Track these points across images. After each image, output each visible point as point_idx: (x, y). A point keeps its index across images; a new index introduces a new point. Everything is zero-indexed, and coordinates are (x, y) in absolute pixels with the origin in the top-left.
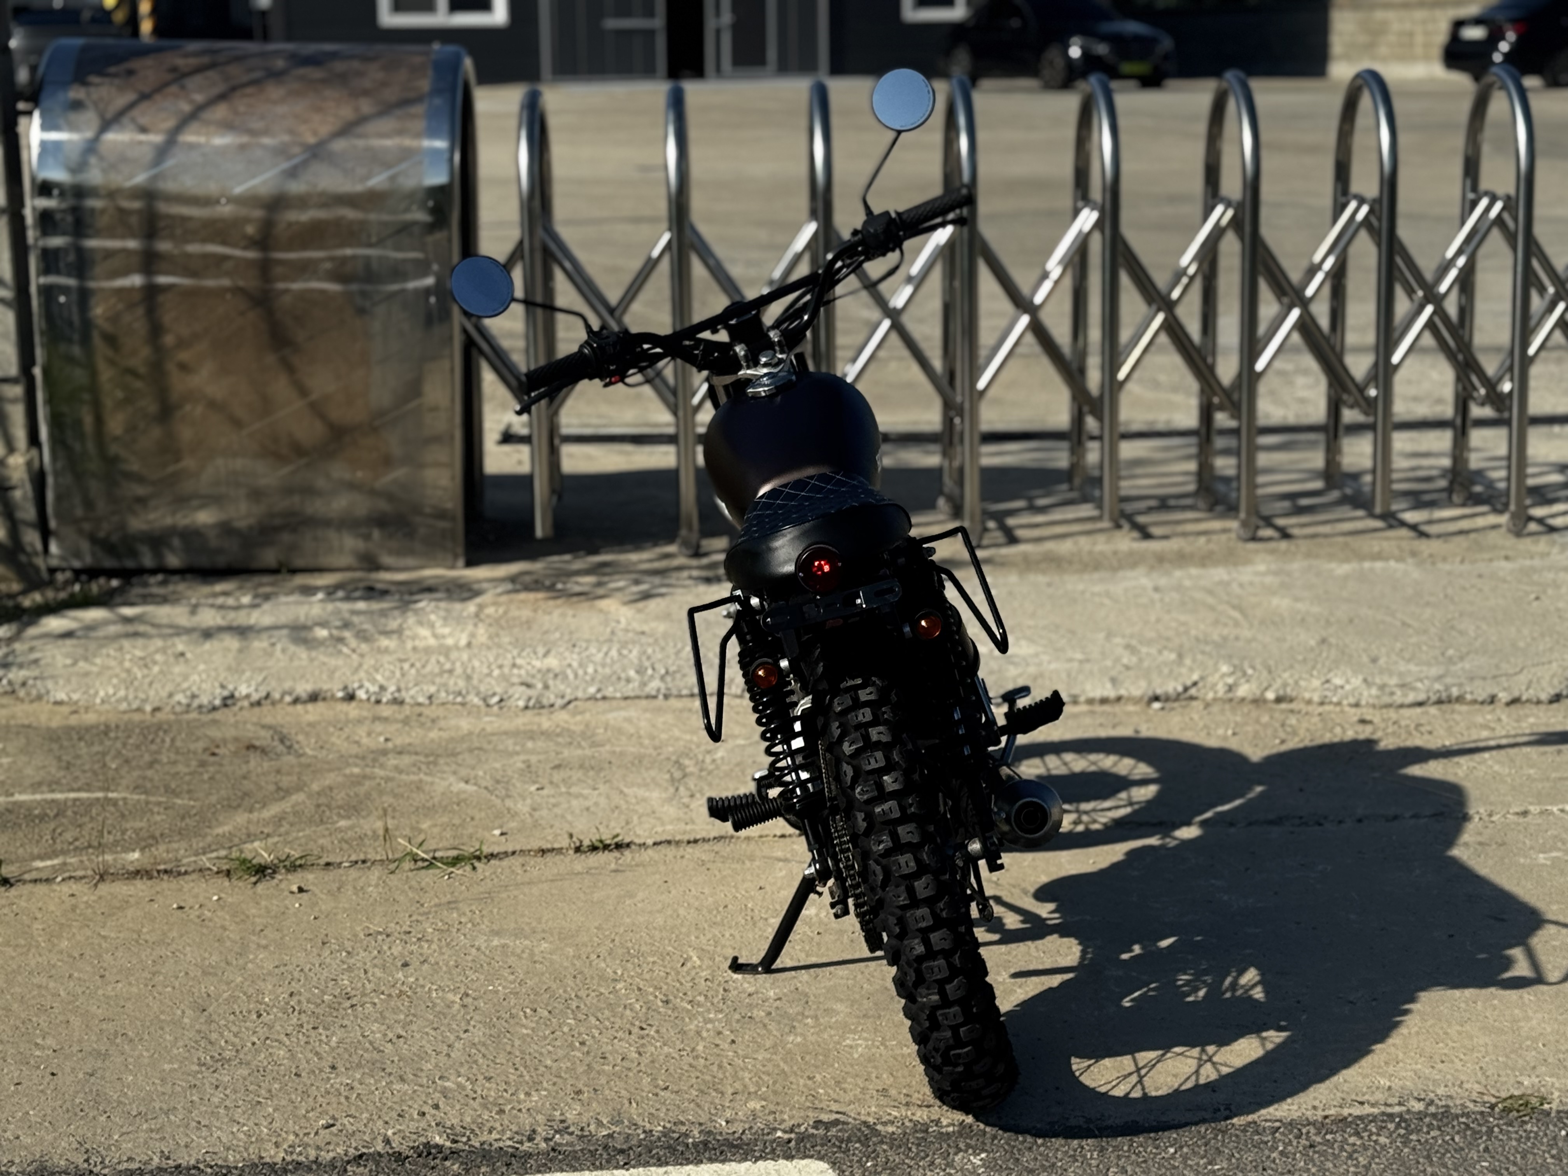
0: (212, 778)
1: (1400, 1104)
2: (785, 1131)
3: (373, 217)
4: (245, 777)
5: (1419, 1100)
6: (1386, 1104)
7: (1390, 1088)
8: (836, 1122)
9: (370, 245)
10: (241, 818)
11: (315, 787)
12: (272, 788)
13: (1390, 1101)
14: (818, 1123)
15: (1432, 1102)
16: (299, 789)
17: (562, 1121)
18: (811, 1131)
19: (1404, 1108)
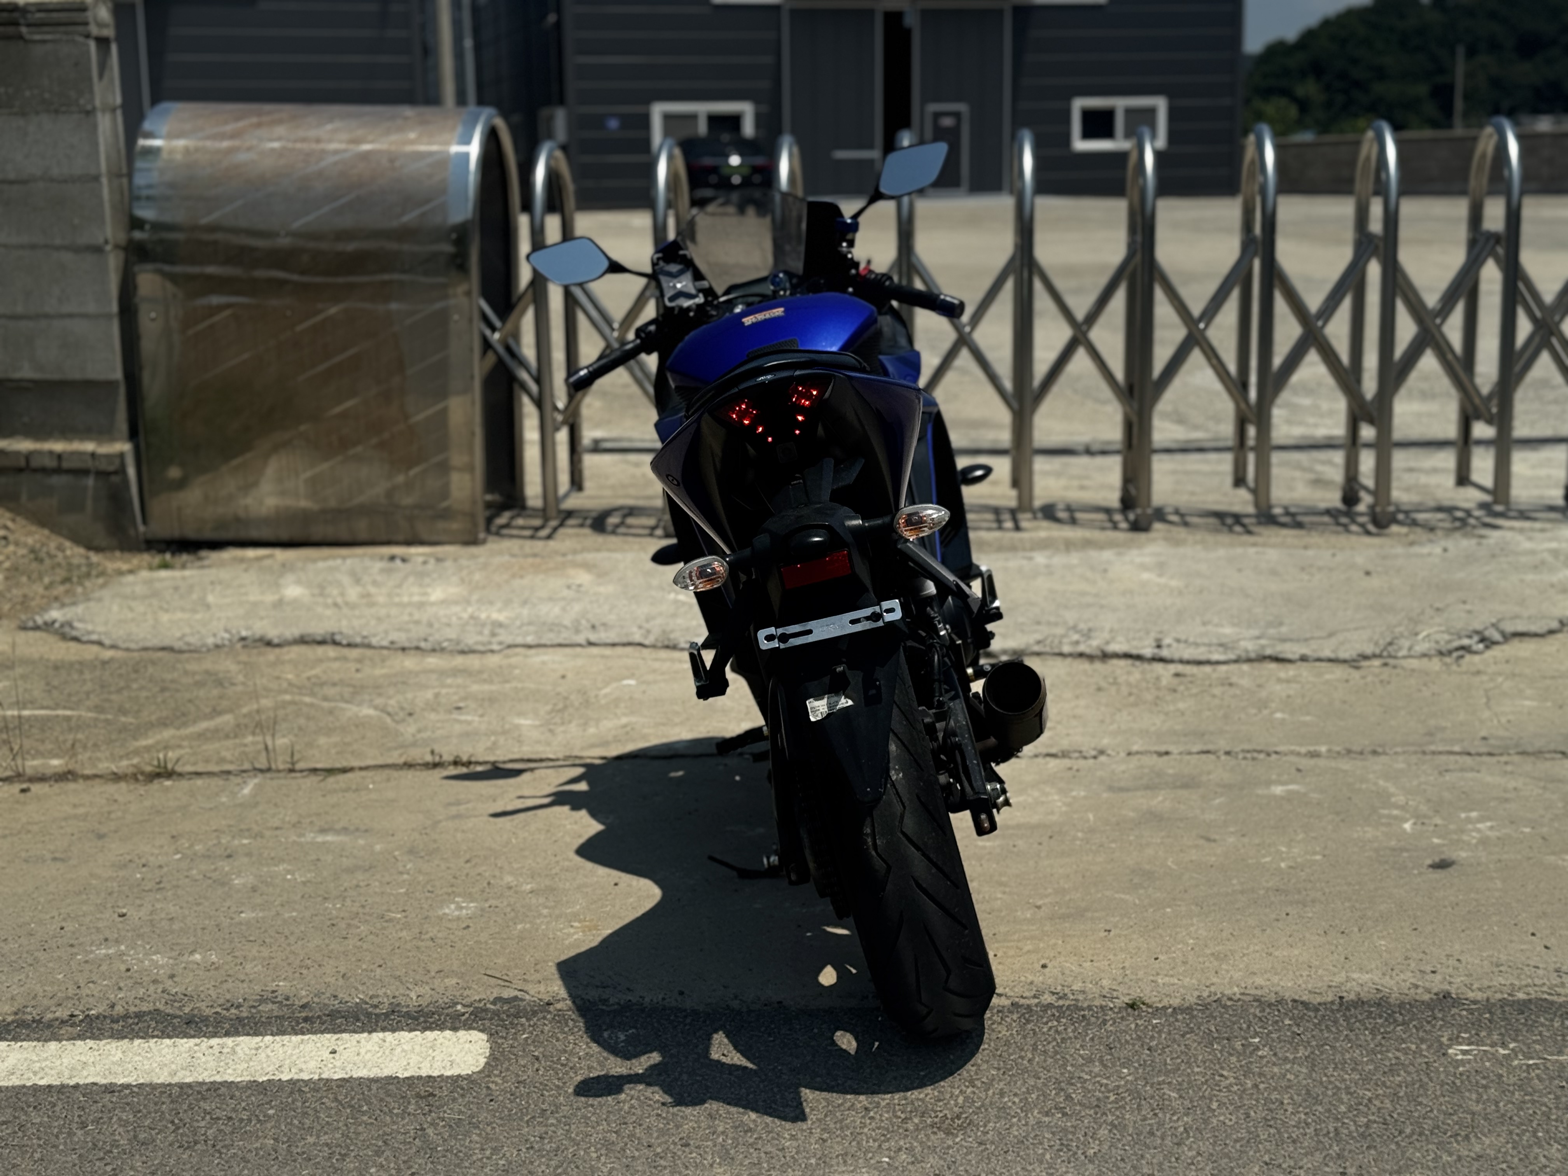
0: (164, 702)
1: (1035, 997)
2: (464, 1006)
3: (406, 247)
4: (190, 701)
5: (1053, 993)
6: (1022, 997)
7: (1032, 983)
8: (516, 998)
9: (404, 272)
10: (167, 734)
11: (245, 710)
12: (208, 710)
13: (1026, 994)
14: (498, 1000)
15: (1064, 997)
16: (230, 711)
17: (273, 992)
18: (489, 1006)
19: (1037, 1001)
